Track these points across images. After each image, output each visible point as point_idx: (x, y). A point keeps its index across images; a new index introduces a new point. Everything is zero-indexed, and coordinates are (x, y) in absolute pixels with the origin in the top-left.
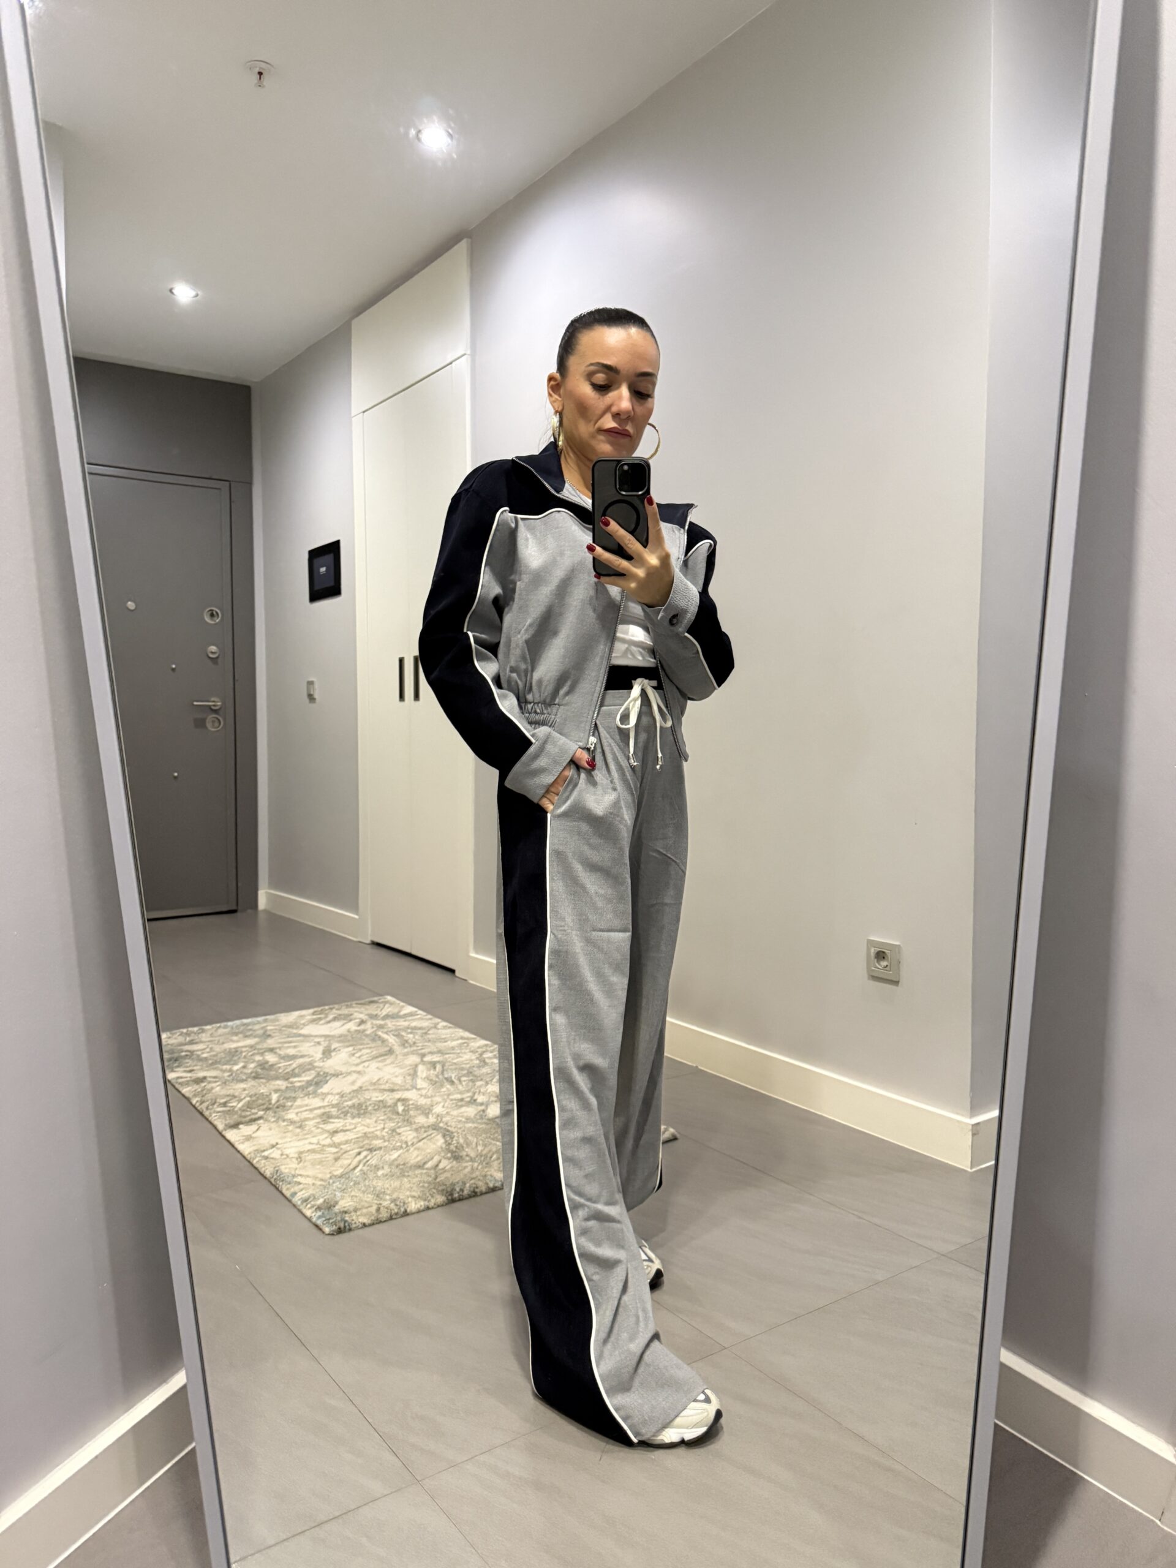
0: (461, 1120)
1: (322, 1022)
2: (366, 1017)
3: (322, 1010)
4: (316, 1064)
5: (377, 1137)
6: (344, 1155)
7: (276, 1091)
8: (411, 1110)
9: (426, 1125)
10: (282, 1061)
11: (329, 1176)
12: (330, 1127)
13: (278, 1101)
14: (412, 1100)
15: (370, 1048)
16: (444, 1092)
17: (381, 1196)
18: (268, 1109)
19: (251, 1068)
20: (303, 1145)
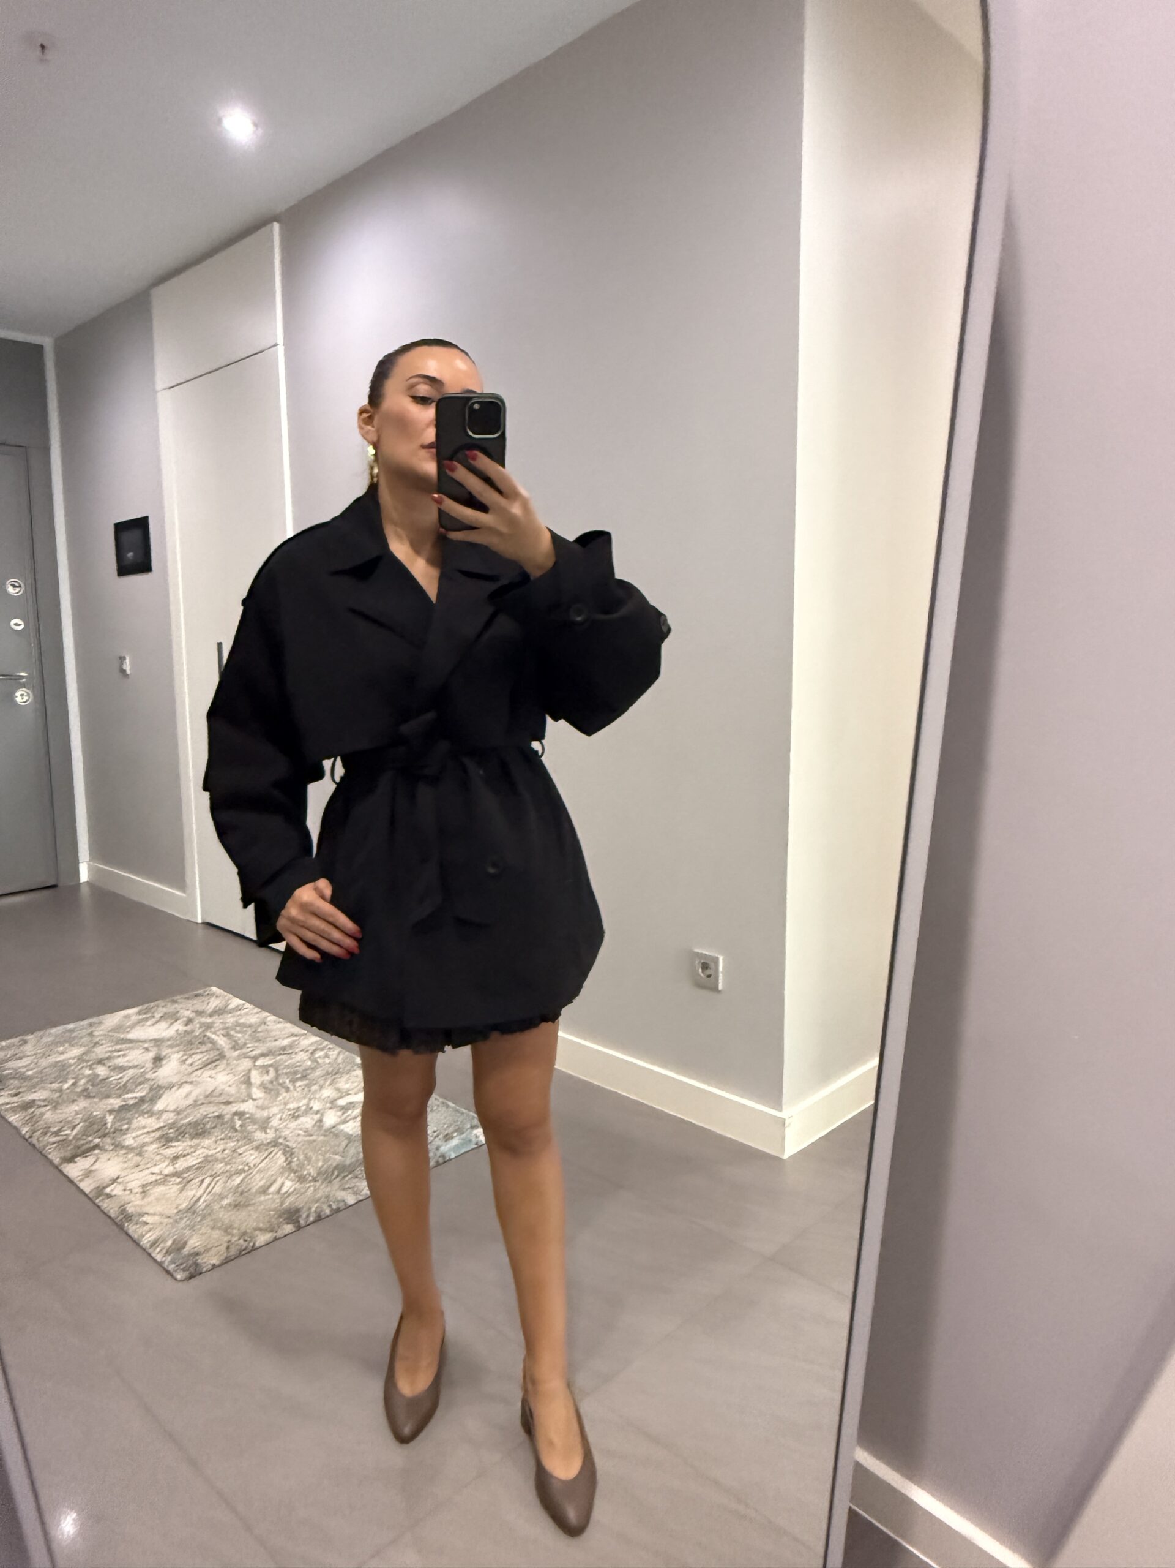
0: (299, 1135)
1: (149, 1023)
2: (194, 1014)
3: (146, 1009)
4: (148, 1076)
5: (217, 1160)
6: (188, 1185)
7: (111, 1112)
8: (249, 1126)
9: (265, 1142)
10: (112, 1074)
11: (175, 1211)
12: (169, 1152)
13: (113, 1124)
14: (248, 1113)
15: (202, 1053)
16: (280, 1100)
17: (229, 1230)
18: (105, 1136)
19: (81, 1086)
20: (144, 1177)
